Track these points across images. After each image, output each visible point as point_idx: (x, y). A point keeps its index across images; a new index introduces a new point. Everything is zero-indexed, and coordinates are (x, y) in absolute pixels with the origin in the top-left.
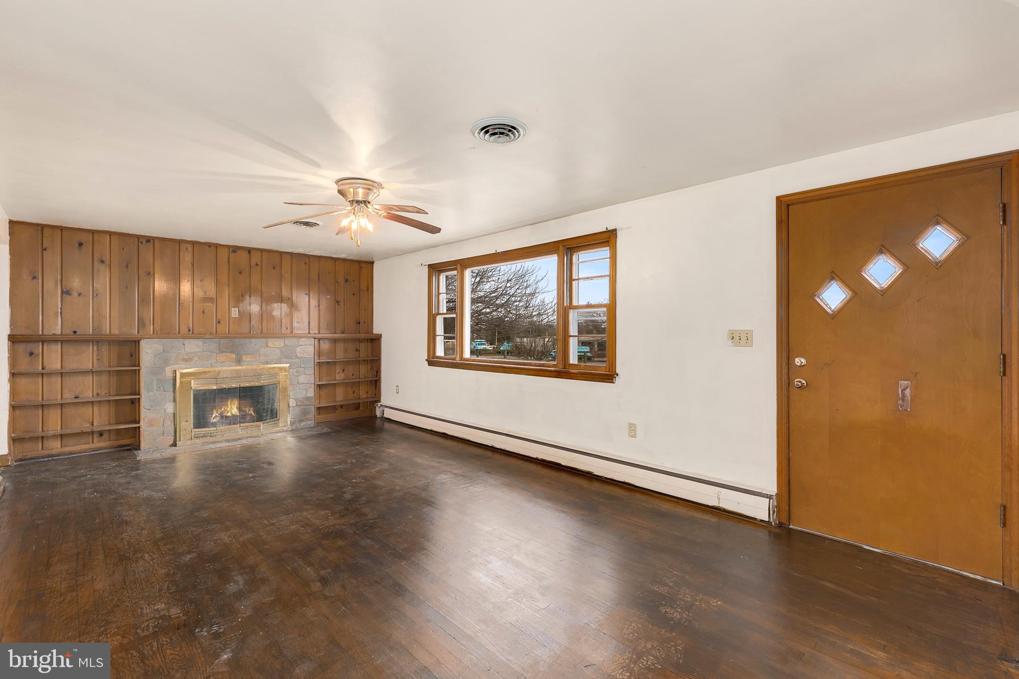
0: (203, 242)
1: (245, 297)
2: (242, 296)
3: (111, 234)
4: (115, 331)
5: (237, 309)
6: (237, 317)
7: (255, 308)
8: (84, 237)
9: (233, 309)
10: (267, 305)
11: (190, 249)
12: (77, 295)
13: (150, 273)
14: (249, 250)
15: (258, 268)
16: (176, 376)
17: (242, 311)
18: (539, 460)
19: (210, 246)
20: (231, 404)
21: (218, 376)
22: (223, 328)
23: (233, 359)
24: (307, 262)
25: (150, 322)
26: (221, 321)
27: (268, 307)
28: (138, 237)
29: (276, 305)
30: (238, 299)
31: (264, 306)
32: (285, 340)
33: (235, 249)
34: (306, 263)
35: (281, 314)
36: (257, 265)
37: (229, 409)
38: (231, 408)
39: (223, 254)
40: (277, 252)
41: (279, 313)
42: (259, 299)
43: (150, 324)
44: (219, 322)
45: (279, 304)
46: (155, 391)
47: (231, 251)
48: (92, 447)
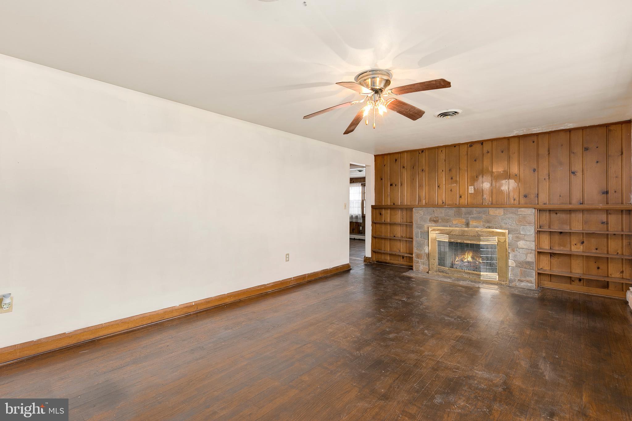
0: (450, 144)
1: (478, 178)
2: (477, 177)
3: (407, 152)
4: (409, 204)
5: (473, 187)
6: (473, 192)
7: (486, 185)
8: (396, 156)
9: (470, 187)
10: (496, 182)
11: (444, 151)
12: (395, 185)
13: (423, 170)
14: (482, 143)
15: (489, 154)
16: (429, 231)
17: (476, 189)
19: (455, 146)
20: (467, 255)
21: (450, 233)
22: (464, 201)
23: (463, 222)
24: (536, 141)
25: (423, 198)
26: (462, 196)
27: (497, 184)
28: (418, 150)
29: (504, 182)
30: (474, 180)
31: (494, 183)
32: (504, 210)
33: (471, 144)
34: (533, 142)
35: (509, 188)
36: (488, 152)
37: (466, 257)
38: (468, 257)
39: (464, 150)
40: (505, 138)
41: (507, 188)
42: (489, 178)
43: (424, 199)
44: (461, 197)
45: (507, 180)
46: (419, 238)
47: (468, 146)
48: (400, 263)
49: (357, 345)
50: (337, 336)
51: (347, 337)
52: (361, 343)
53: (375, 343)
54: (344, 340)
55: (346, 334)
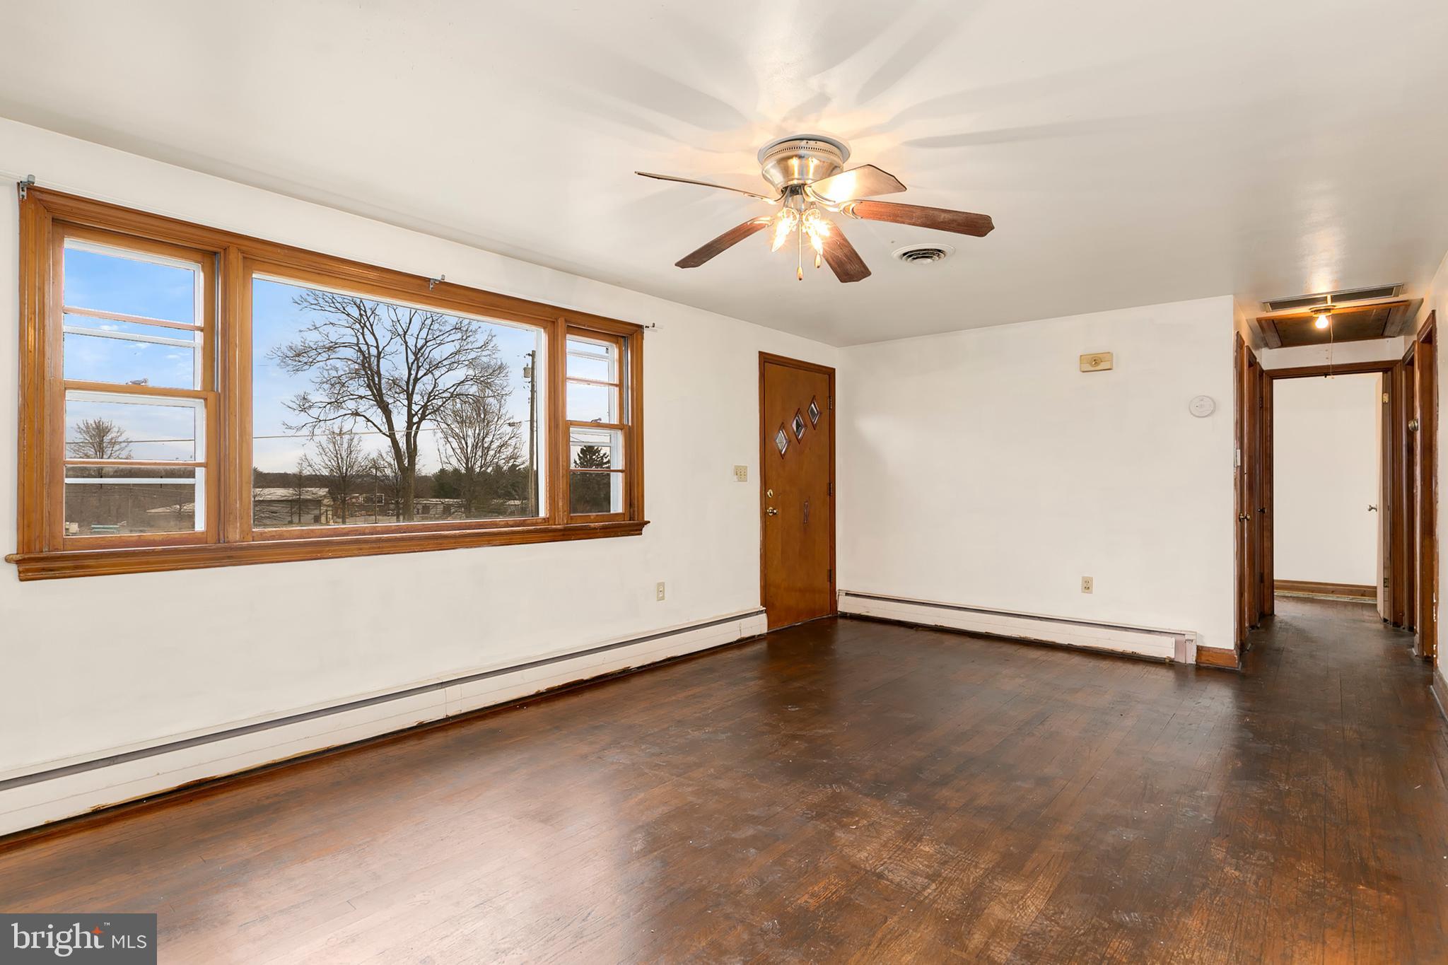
18: (543, 693)
49: (842, 805)
50: (898, 828)
51: (869, 825)
52: (830, 811)
53: (797, 810)
54: (875, 818)
55: (875, 834)
